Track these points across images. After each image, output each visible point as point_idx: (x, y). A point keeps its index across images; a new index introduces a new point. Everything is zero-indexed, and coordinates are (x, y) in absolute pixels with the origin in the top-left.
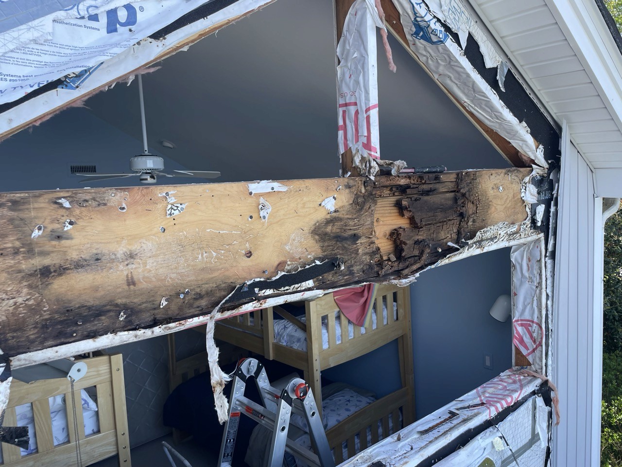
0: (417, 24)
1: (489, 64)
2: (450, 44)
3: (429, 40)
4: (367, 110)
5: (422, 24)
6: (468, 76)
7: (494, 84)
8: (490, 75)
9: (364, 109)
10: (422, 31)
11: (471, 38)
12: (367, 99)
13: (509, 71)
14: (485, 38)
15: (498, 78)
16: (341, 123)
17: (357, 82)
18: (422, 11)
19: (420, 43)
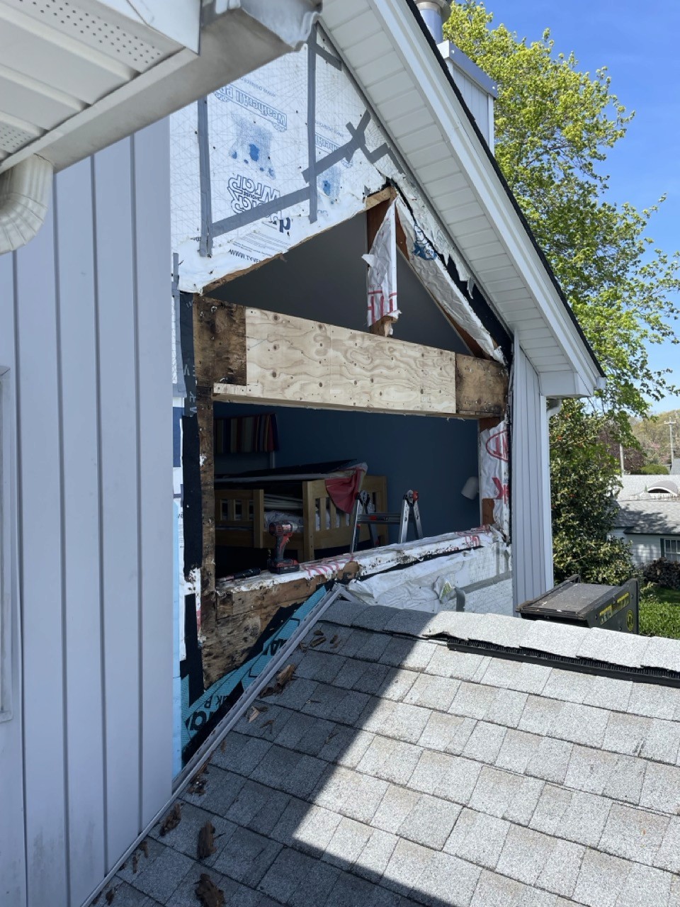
1: (462, 278)
2: (438, 261)
3: (424, 257)
4: (391, 296)
5: (420, 246)
6: (448, 285)
7: (465, 293)
8: (462, 286)
9: (388, 295)
10: (419, 250)
11: (450, 259)
12: (390, 288)
13: (475, 285)
14: (459, 260)
15: (468, 289)
16: (370, 305)
17: (383, 278)
19: (418, 259)
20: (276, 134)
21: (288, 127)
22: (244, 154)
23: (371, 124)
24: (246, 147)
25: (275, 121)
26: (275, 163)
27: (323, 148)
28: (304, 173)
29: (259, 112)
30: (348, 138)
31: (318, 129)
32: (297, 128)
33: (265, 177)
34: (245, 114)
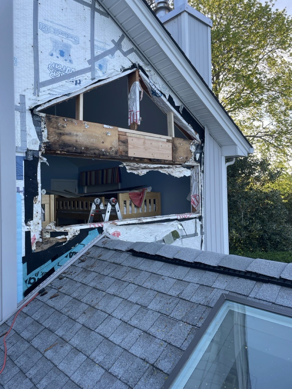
0: (152, 91)
1: (176, 105)
2: (162, 97)
4: (136, 112)
8: (177, 108)
9: (135, 112)
11: (170, 96)
12: (136, 109)
13: (184, 108)
14: (175, 97)
15: (180, 109)
16: (129, 116)
17: (134, 105)
18: (153, 87)
19: (154, 97)
20: (73, 45)
21: (80, 43)
22: (56, 54)
23: (125, 40)
24: (58, 51)
25: (73, 40)
26: (73, 57)
27: (99, 50)
28: (88, 61)
29: (64, 37)
30: (113, 46)
31: (95, 43)
32: (85, 43)
33: (68, 63)
34: (58, 38)
